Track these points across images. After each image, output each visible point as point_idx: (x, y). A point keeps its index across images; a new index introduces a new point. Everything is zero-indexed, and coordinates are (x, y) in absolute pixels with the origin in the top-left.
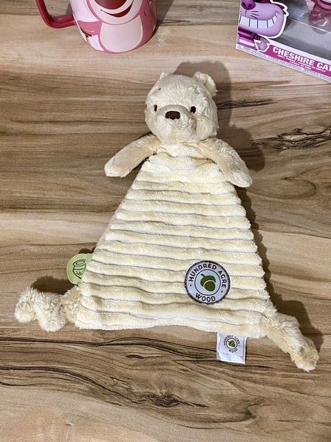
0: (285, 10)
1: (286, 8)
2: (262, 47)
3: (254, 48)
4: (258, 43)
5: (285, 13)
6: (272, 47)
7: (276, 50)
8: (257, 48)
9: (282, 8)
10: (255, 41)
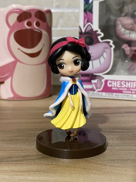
0: (111, 44)
1: (111, 42)
2: (98, 86)
3: (92, 90)
4: (95, 83)
5: (111, 46)
6: (106, 81)
7: (110, 84)
8: (95, 88)
9: (109, 42)
10: (93, 81)
